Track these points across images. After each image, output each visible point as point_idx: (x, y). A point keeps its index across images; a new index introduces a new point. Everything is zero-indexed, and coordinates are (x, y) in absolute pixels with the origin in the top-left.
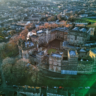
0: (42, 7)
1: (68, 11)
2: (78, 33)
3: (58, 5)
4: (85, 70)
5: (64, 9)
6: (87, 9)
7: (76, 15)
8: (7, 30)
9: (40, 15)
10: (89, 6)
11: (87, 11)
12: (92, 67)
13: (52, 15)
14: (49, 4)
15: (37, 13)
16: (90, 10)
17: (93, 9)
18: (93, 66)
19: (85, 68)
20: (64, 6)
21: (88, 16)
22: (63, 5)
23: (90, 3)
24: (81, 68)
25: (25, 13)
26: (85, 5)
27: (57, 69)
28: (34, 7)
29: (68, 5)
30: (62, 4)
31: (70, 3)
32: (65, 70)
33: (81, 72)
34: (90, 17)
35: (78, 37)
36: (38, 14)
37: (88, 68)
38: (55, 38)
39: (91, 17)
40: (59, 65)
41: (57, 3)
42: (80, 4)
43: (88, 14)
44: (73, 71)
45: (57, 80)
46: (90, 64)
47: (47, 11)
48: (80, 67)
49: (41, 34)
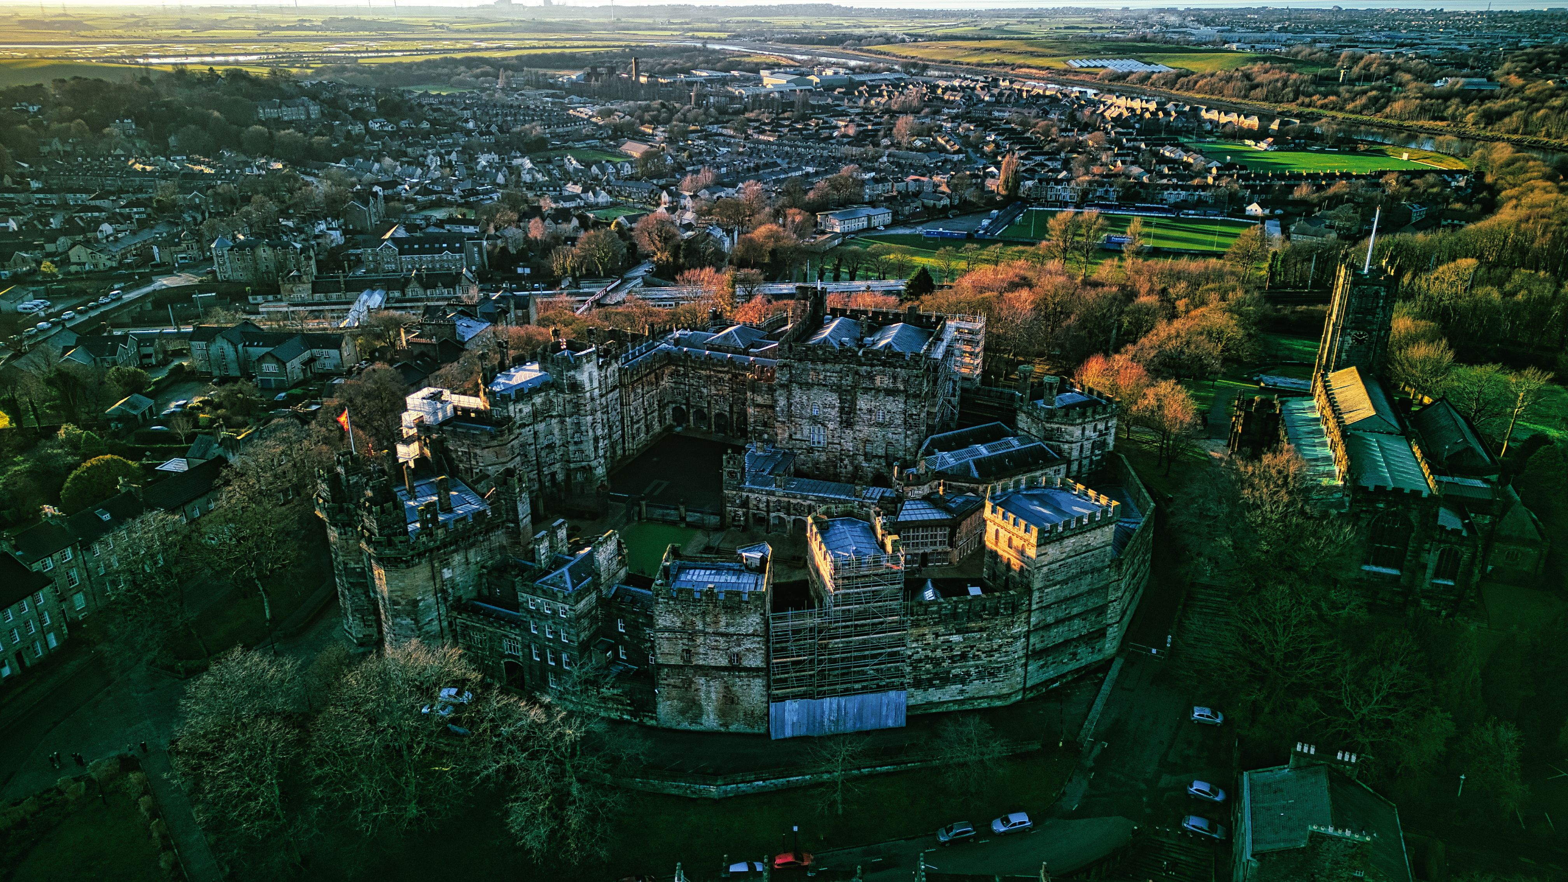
0: (469, 155)
1: (719, 183)
2: (863, 369)
3: (620, 133)
4: (963, 679)
5: (680, 168)
6: (875, 159)
7: (797, 216)
8: (162, 391)
9: (471, 229)
10: (888, 134)
11: (875, 180)
12: (1016, 638)
13: (585, 223)
14: (538, 130)
15: (439, 214)
16: (903, 168)
17: (926, 160)
18: (1027, 635)
19: (964, 657)
20: (671, 141)
21: (895, 223)
22: (660, 133)
23: (893, 114)
24: (937, 662)
25: (314, 217)
26: (851, 131)
27: (729, 700)
28: (397, 155)
29: (707, 136)
30: (655, 121)
31: (722, 111)
32: (802, 696)
33: (935, 695)
34: (907, 231)
35: (863, 403)
36: (452, 220)
37: (990, 653)
38: (657, 428)
39: (920, 230)
40: (745, 663)
41: (610, 113)
42: (804, 118)
43: (891, 200)
44: (871, 698)
45: (745, 795)
46: (999, 621)
47: (530, 187)
48: (922, 654)
49: (538, 400)
